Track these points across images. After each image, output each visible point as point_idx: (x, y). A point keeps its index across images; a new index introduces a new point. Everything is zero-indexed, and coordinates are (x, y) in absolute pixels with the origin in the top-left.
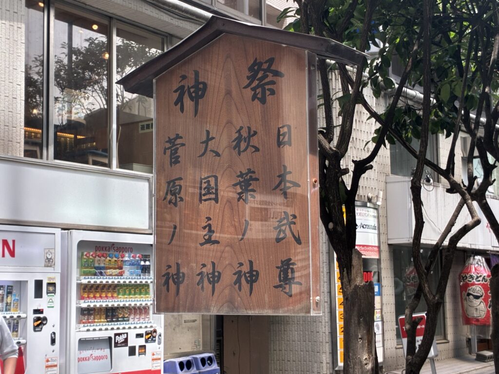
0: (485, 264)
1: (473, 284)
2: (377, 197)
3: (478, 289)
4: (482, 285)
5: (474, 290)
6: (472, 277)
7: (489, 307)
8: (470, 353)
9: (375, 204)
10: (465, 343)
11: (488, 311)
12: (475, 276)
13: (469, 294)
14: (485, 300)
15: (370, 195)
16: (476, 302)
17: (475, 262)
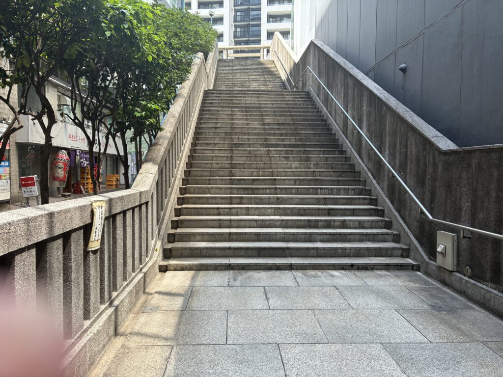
0: (67, 154)
1: (59, 162)
2: (9, 118)
3: (61, 165)
4: (64, 163)
5: (59, 165)
6: (58, 159)
7: (66, 173)
8: (59, 194)
9: (7, 122)
10: (56, 189)
11: (65, 175)
12: (60, 158)
13: (56, 167)
14: (64, 169)
15: (5, 117)
16: (59, 170)
17: (61, 153)
